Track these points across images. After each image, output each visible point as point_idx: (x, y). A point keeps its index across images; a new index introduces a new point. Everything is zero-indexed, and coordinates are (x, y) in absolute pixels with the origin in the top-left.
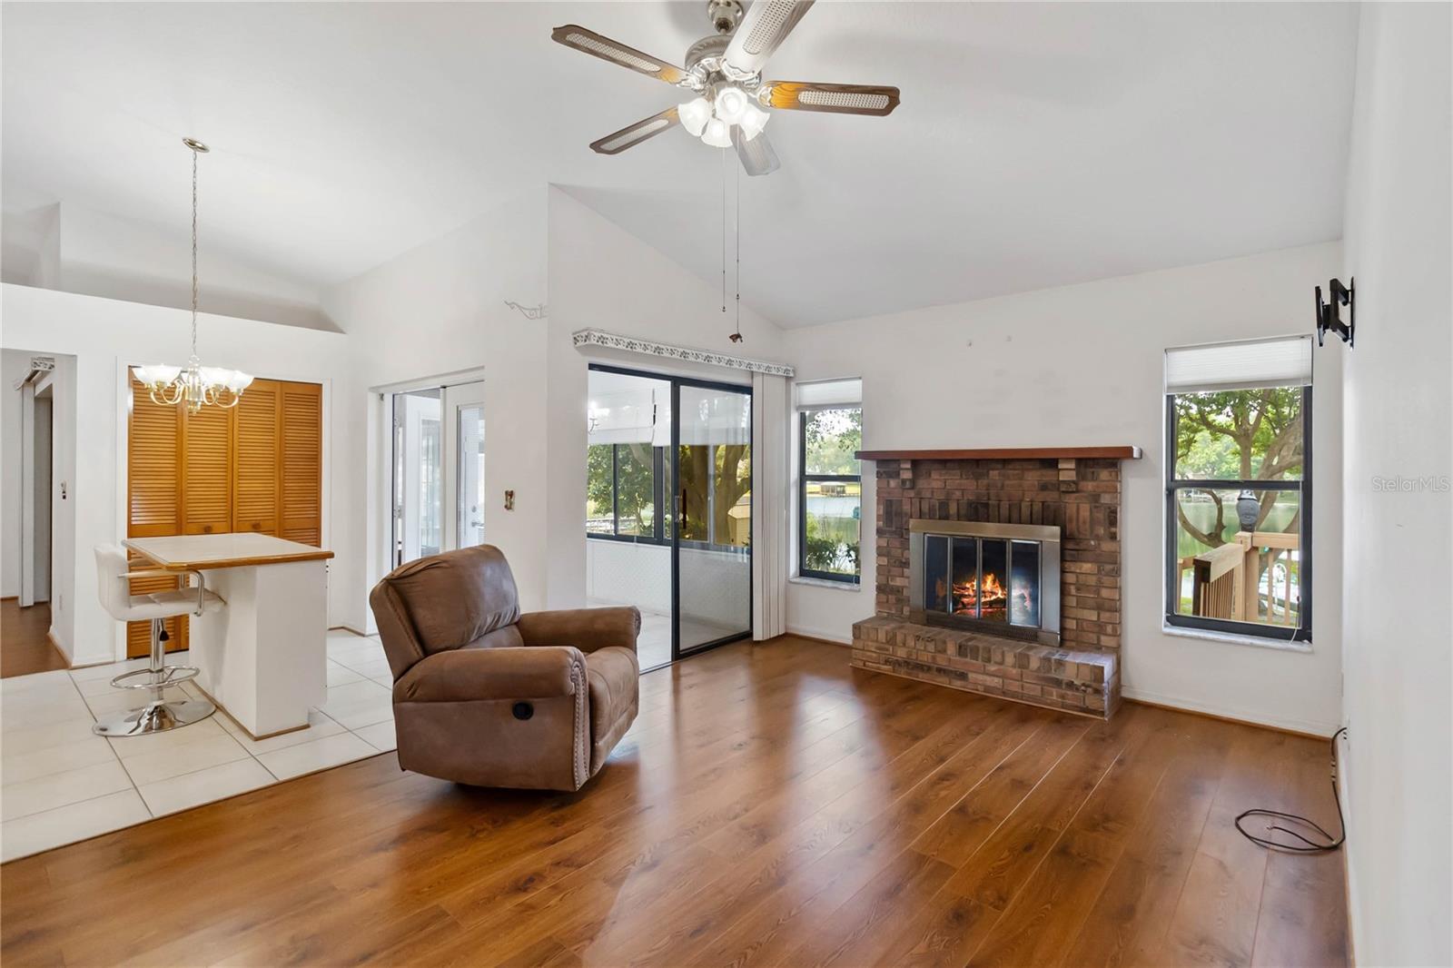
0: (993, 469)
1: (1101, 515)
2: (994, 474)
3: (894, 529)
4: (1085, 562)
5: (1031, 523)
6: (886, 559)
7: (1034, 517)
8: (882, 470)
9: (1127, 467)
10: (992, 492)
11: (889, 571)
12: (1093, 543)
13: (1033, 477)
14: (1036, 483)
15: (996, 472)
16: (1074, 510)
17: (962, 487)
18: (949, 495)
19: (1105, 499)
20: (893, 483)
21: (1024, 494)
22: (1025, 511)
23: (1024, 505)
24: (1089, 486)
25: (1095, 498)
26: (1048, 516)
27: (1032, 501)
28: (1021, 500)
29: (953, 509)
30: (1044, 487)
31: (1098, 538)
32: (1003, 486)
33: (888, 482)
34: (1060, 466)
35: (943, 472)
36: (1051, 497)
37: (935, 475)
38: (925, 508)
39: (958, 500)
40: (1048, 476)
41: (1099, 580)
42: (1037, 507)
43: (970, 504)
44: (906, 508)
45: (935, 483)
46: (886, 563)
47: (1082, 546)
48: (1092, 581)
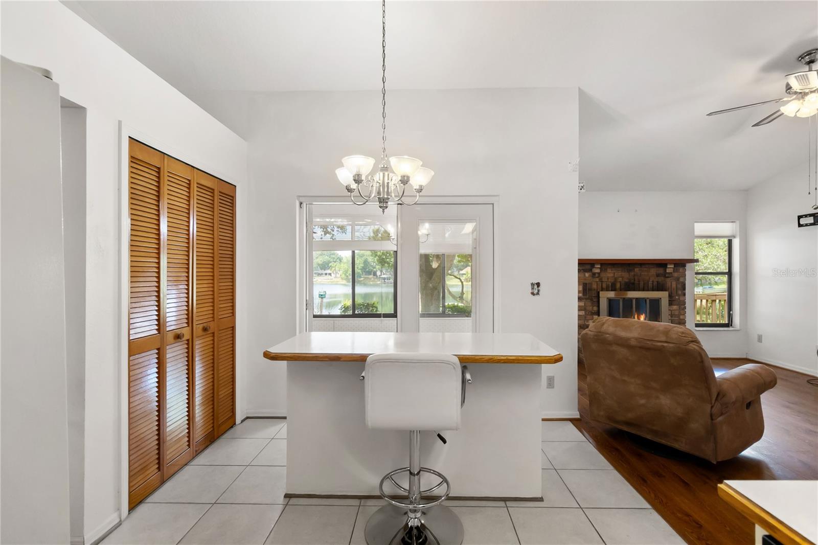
0: (636, 268)
1: (679, 286)
2: (637, 270)
3: (588, 297)
4: (675, 305)
5: (653, 291)
6: (584, 311)
7: (654, 288)
8: (581, 268)
9: (688, 266)
10: (636, 278)
11: (585, 318)
12: (677, 297)
13: (653, 271)
14: (655, 274)
15: (638, 269)
16: (670, 284)
17: (622, 276)
18: (616, 279)
19: (681, 280)
20: (587, 275)
21: (649, 279)
22: (650, 285)
23: (650, 282)
24: (676, 275)
25: (678, 279)
26: (660, 288)
27: (653, 281)
28: (648, 281)
29: (618, 286)
30: (658, 275)
31: (679, 295)
32: (641, 274)
33: (585, 274)
34: (668, 266)
35: (613, 269)
36: (661, 279)
37: (609, 270)
38: (604, 286)
39: (620, 282)
40: (661, 271)
41: (679, 312)
42: (655, 283)
43: (626, 283)
44: (595, 286)
45: (610, 274)
46: (584, 314)
47: (674, 299)
48: (677, 313)
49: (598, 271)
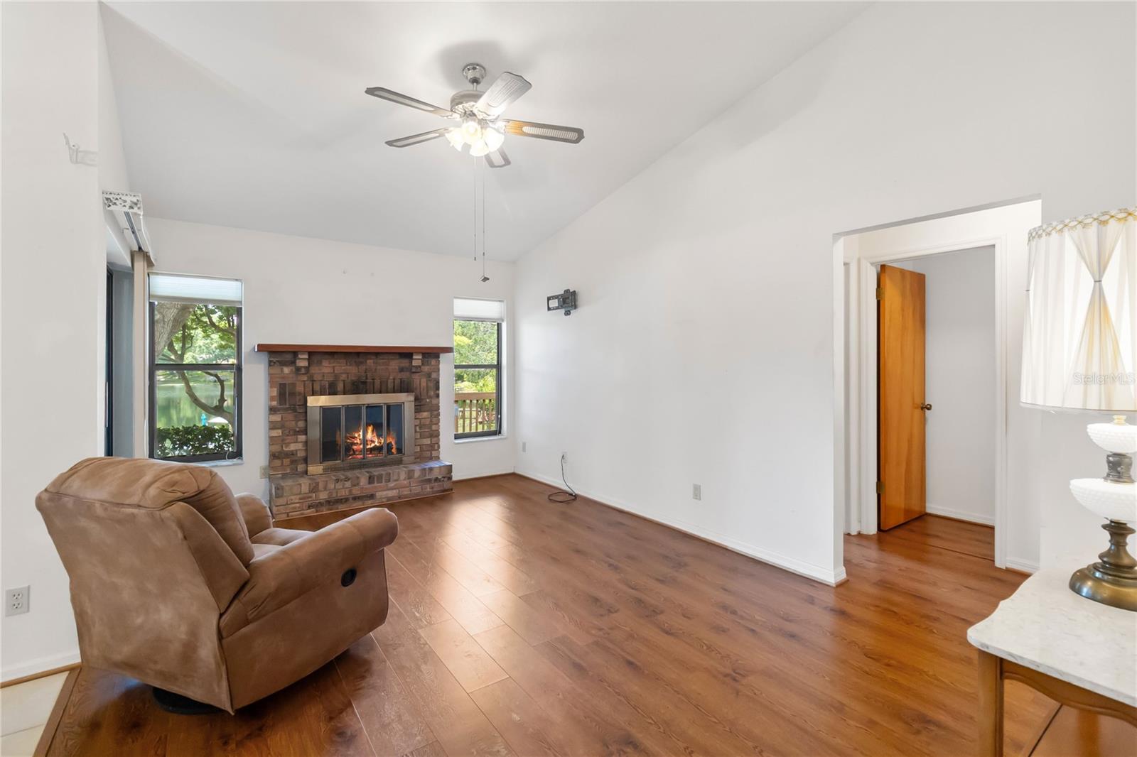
0: (371, 359)
1: (431, 385)
2: (370, 362)
3: (287, 406)
4: (424, 411)
5: (394, 392)
6: (280, 431)
7: (396, 388)
8: (274, 360)
9: (443, 357)
10: (369, 374)
11: (283, 440)
12: (428, 400)
13: (395, 364)
14: (397, 367)
15: (372, 361)
16: (418, 383)
17: (349, 371)
18: (337, 377)
19: (434, 376)
20: (286, 370)
21: (389, 376)
22: (390, 385)
23: (389, 381)
24: (426, 369)
25: (429, 375)
26: (404, 388)
27: (394, 379)
28: (388, 378)
29: (340, 386)
30: (402, 370)
31: (430, 397)
32: (376, 369)
33: (282, 369)
34: (414, 357)
35: (332, 361)
36: (405, 375)
37: (325, 363)
38: (317, 387)
39: (344, 381)
40: (405, 363)
41: (431, 421)
42: (397, 382)
43: (353, 383)
44: (300, 388)
45: (325, 369)
46: (281, 434)
47: (422, 403)
48: (428, 422)
49: (305, 364)
